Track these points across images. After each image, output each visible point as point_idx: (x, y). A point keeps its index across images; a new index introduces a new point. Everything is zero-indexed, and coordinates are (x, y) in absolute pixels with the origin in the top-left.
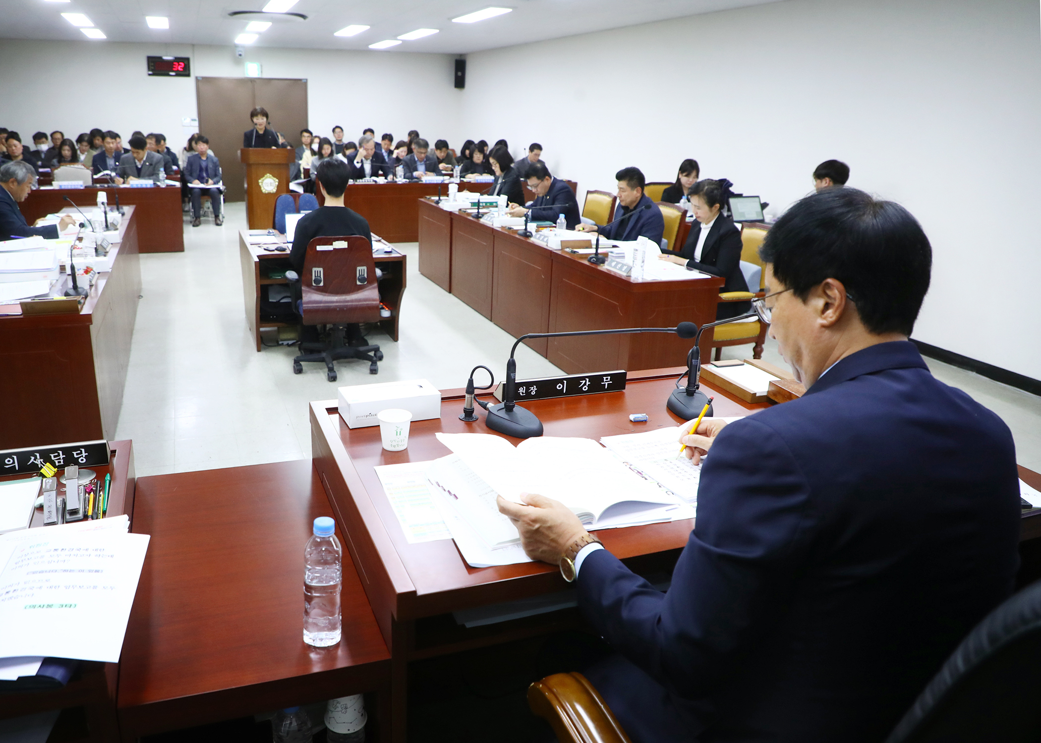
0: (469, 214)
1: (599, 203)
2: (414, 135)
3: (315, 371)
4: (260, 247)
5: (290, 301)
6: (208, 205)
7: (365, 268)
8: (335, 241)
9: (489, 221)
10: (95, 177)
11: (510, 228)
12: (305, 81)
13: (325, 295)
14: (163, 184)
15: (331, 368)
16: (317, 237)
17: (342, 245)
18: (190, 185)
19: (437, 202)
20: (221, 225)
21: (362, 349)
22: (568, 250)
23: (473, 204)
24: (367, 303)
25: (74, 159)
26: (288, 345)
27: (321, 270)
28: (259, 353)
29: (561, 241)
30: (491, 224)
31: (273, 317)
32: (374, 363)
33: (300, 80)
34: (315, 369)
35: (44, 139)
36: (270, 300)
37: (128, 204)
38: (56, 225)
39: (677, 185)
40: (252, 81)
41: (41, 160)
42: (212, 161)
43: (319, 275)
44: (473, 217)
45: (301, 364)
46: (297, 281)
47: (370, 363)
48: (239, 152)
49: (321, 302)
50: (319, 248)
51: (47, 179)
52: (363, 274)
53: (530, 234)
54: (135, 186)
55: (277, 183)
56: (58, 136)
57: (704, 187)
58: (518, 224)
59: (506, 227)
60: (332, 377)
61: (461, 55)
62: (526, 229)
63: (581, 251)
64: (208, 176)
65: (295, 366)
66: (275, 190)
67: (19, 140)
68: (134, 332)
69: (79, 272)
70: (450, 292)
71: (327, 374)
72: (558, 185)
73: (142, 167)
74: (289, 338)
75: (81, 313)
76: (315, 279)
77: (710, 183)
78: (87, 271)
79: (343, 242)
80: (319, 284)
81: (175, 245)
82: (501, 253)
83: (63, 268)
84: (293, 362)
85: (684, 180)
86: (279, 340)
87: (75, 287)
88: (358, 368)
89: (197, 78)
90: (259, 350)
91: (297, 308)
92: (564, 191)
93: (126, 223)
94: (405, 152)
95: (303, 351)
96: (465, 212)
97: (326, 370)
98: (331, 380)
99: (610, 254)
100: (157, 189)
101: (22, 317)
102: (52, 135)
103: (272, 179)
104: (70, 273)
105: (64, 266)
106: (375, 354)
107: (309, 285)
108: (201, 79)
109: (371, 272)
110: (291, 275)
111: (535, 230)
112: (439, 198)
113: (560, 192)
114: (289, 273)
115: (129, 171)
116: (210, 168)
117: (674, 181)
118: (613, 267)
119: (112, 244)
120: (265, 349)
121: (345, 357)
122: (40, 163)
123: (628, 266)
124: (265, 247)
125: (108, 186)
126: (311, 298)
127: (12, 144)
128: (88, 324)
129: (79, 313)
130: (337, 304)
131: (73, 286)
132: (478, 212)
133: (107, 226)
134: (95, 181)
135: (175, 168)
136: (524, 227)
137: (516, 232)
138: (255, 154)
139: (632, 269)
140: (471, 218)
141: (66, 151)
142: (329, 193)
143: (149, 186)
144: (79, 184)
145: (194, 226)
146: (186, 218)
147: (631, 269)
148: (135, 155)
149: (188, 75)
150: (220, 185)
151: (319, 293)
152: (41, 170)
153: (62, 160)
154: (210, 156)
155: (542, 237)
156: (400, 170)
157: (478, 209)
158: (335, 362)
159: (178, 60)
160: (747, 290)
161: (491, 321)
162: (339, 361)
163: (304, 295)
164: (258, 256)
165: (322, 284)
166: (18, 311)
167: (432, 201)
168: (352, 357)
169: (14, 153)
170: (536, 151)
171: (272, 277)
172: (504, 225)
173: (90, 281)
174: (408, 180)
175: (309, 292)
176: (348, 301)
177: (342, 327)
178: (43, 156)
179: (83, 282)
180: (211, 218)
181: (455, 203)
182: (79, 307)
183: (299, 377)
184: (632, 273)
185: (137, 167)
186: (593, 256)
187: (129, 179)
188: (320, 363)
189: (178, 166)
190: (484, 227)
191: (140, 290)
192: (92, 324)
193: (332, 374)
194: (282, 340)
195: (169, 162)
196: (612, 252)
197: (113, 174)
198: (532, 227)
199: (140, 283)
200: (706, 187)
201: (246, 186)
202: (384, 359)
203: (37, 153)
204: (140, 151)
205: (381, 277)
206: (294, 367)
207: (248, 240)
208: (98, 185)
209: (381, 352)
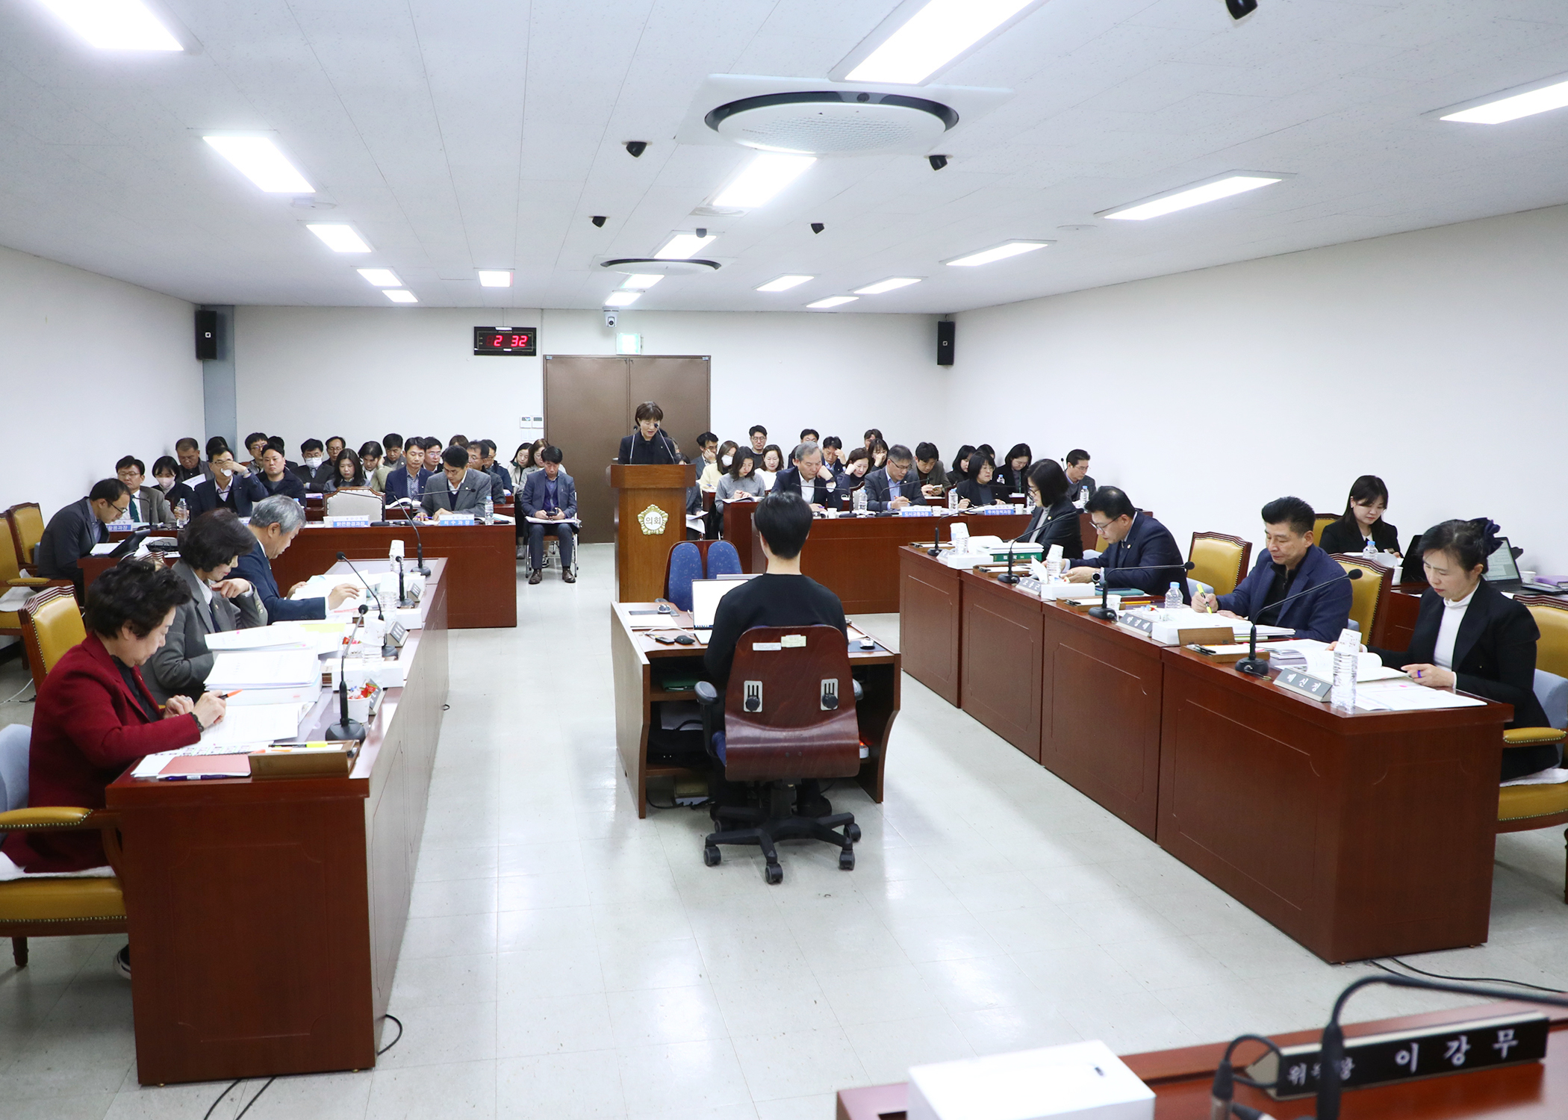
0: (994, 575)
1: (1217, 554)
2: (875, 438)
3: (741, 860)
4: (648, 635)
5: (702, 729)
6: (553, 549)
7: (835, 681)
8: (784, 635)
9: (1032, 588)
10: (387, 507)
11: (1075, 604)
12: (707, 358)
13: (765, 730)
14: (490, 520)
15: (773, 858)
16: (754, 628)
17: (797, 641)
18: (529, 519)
19: (934, 554)
20: (574, 582)
21: (824, 821)
22: (1192, 647)
23: (998, 557)
24: (838, 742)
25: (358, 480)
26: (693, 807)
27: (760, 684)
28: (643, 820)
29: (1179, 630)
30: (1037, 593)
31: (668, 756)
32: (847, 850)
33: (700, 357)
34: (743, 856)
35: (317, 450)
36: (663, 728)
37: (434, 554)
38: (324, 598)
39: (1347, 520)
40: (628, 359)
41: (310, 479)
42: (565, 483)
43: (755, 694)
44: (1000, 580)
45: (717, 848)
46: (716, 700)
47: (840, 849)
48: (608, 470)
49: (756, 740)
50: (757, 647)
51: (315, 510)
52: (831, 692)
53: (1113, 615)
54: (447, 524)
55: (666, 519)
56: (338, 444)
57: (1451, 535)
58: (1087, 595)
59: (1065, 601)
60: (774, 876)
61: (946, 315)
62: (1104, 605)
63: (1221, 650)
64: (557, 505)
65: (707, 850)
66: (662, 530)
67: (282, 453)
68: (434, 772)
69: (353, 695)
70: (959, 707)
71: (764, 868)
72: (1148, 526)
73: (457, 494)
74: (692, 791)
75: (352, 776)
76: (748, 701)
77: (1462, 526)
78: (366, 692)
79: (799, 636)
80: (756, 709)
81: (503, 616)
82: (1059, 645)
83: (327, 679)
84: (704, 843)
85: (1360, 511)
86: (676, 796)
87: (345, 721)
88: (818, 856)
89: (545, 357)
90: (642, 816)
91: (714, 746)
92: (1155, 536)
93: (433, 589)
94: (864, 467)
95: (719, 822)
96: (986, 571)
97: (764, 859)
98: (771, 881)
99: (1272, 654)
100: (480, 529)
101: (249, 781)
102: (328, 443)
103: (658, 512)
104: (338, 689)
105: (330, 674)
106: (846, 830)
107: (739, 713)
108: (551, 358)
109: (845, 687)
110: (705, 690)
111: (1118, 606)
112: (937, 547)
113: (1150, 538)
114: (701, 687)
115: (438, 500)
116: (561, 493)
117: (1341, 511)
118: (1290, 684)
119: (408, 630)
120: (652, 813)
121: (796, 836)
122: (307, 485)
123: (1323, 683)
124: (658, 635)
125: (406, 524)
126: (739, 732)
127: (269, 456)
128: (361, 796)
129: (348, 776)
130: (786, 744)
131: (341, 720)
132: (1010, 572)
133: (402, 598)
134: (387, 514)
135: (506, 492)
136: (1100, 601)
137: (1086, 609)
138: (635, 474)
139: (1333, 690)
140: (997, 582)
141: (347, 468)
142: (775, 551)
143: (467, 524)
144: (362, 520)
145: (531, 583)
146: (521, 569)
147: (1330, 689)
148: (450, 475)
149: (534, 354)
150: (575, 520)
151: (756, 725)
152: (308, 496)
153: (339, 481)
154: (562, 474)
155: (1139, 622)
156: (860, 496)
157: (1010, 566)
158: (776, 845)
159: (516, 330)
160: (1547, 724)
161: (1040, 763)
162: (784, 842)
163: (728, 728)
164: (646, 653)
165: (760, 709)
166: (242, 769)
167: (925, 550)
168: (807, 837)
169: (271, 469)
170: (1081, 463)
171: (667, 688)
172: (1062, 597)
173: (371, 708)
174: (874, 513)
175: (737, 723)
176: (805, 739)
177: (792, 786)
178: (313, 474)
179: (358, 710)
180: (558, 570)
181: (966, 556)
182: (349, 763)
183: (714, 871)
184: (1333, 696)
185: (450, 493)
186: (1245, 660)
187: (437, 513)
188: (752, 847)
189: (511, 489)
190: (1023, 598)
191: (445, 695)
192: (368, 796)
193: (774, 871)
194: (681, 796)
195: (498, 483)
196: (1274, 651)
197: (416, 503)
198: (1114, 600)
199: (446, 682)
200: (1456, 535)
201: (616, 520)
202: (861, 840)
203: (306, 469)
204: (458, 469)
205: (860, 696)
206: (706, 853)
207: (628, 622)
208: (391, 522)
209: (856, 825)
